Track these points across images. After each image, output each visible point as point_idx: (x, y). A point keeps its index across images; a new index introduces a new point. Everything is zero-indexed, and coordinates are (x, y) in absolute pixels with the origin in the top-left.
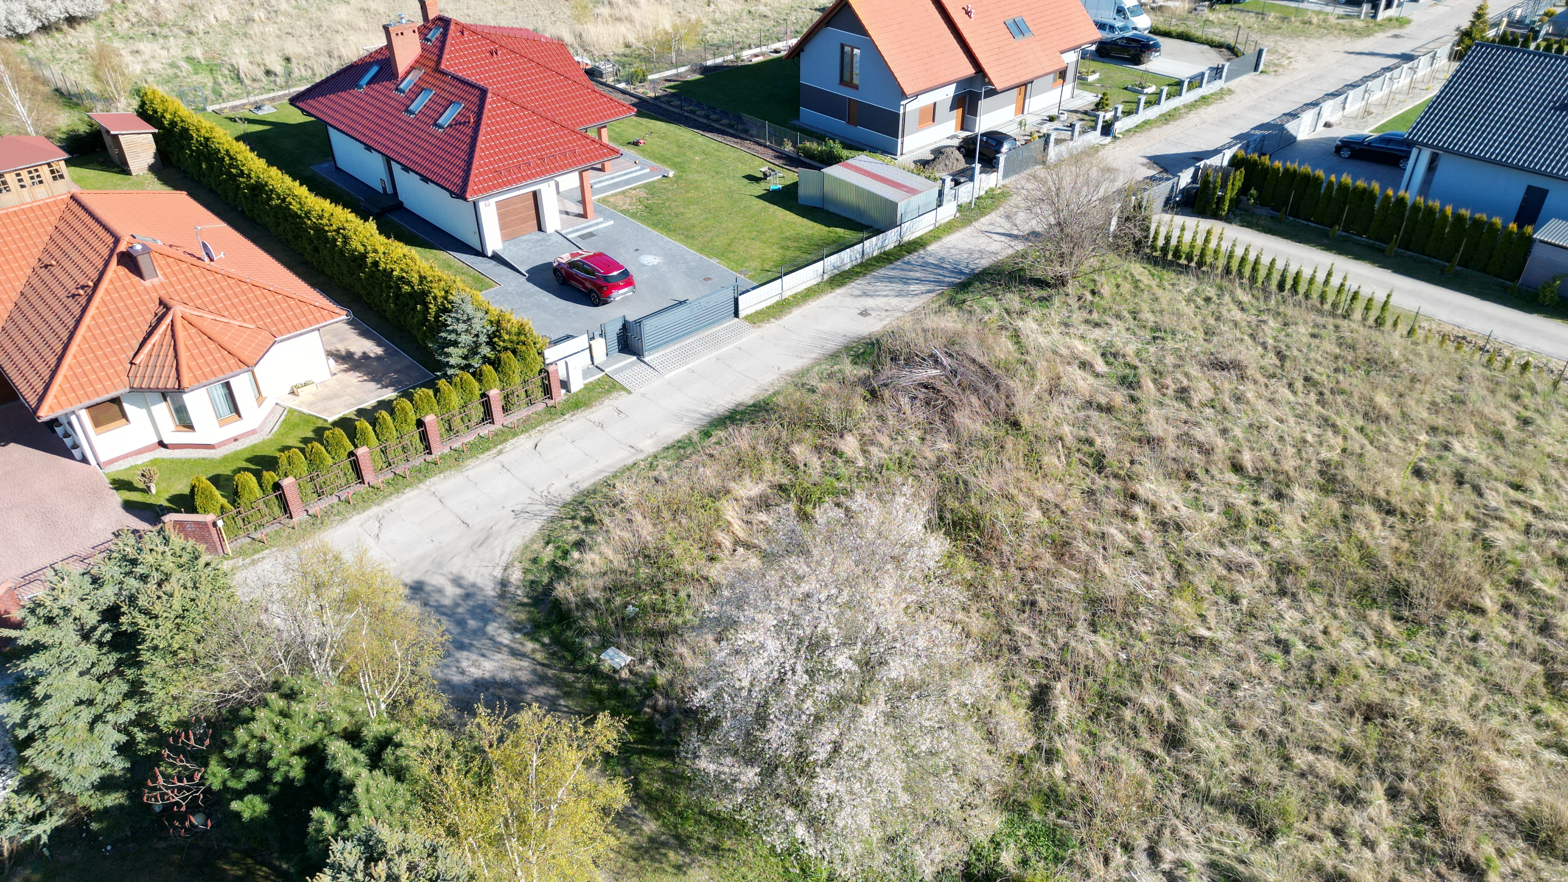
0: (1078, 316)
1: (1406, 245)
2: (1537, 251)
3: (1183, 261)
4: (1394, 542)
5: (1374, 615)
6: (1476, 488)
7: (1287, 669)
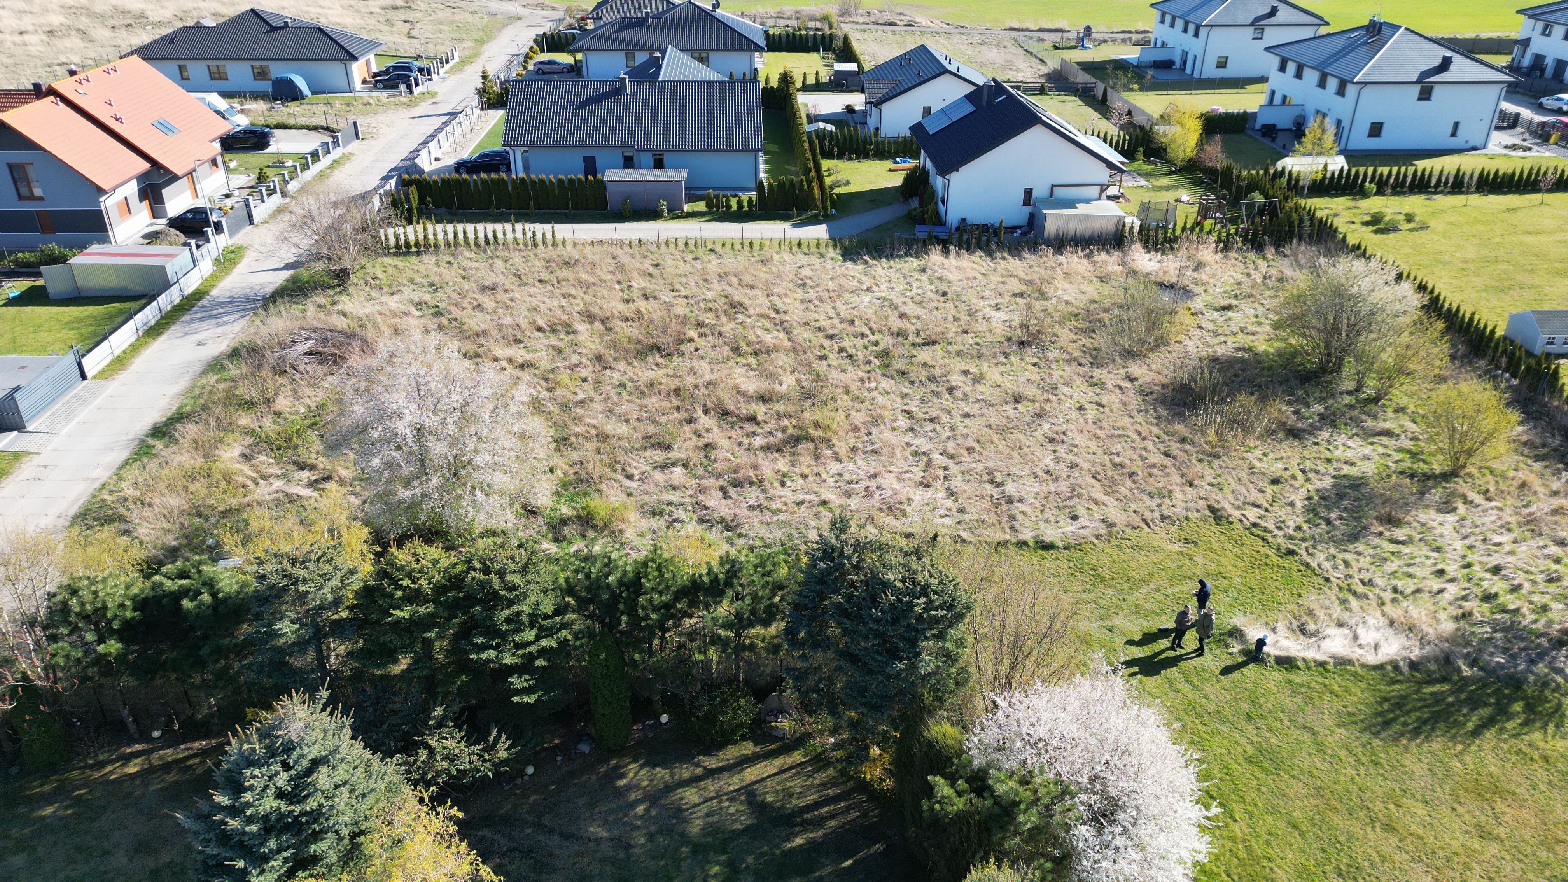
0: (374, 293)
1: (538, 207)
2: (610, 188)
3: (414, 249)
4: (637, 330)
5: (651, 359)
6: (655, 298)
7: (630, 394)
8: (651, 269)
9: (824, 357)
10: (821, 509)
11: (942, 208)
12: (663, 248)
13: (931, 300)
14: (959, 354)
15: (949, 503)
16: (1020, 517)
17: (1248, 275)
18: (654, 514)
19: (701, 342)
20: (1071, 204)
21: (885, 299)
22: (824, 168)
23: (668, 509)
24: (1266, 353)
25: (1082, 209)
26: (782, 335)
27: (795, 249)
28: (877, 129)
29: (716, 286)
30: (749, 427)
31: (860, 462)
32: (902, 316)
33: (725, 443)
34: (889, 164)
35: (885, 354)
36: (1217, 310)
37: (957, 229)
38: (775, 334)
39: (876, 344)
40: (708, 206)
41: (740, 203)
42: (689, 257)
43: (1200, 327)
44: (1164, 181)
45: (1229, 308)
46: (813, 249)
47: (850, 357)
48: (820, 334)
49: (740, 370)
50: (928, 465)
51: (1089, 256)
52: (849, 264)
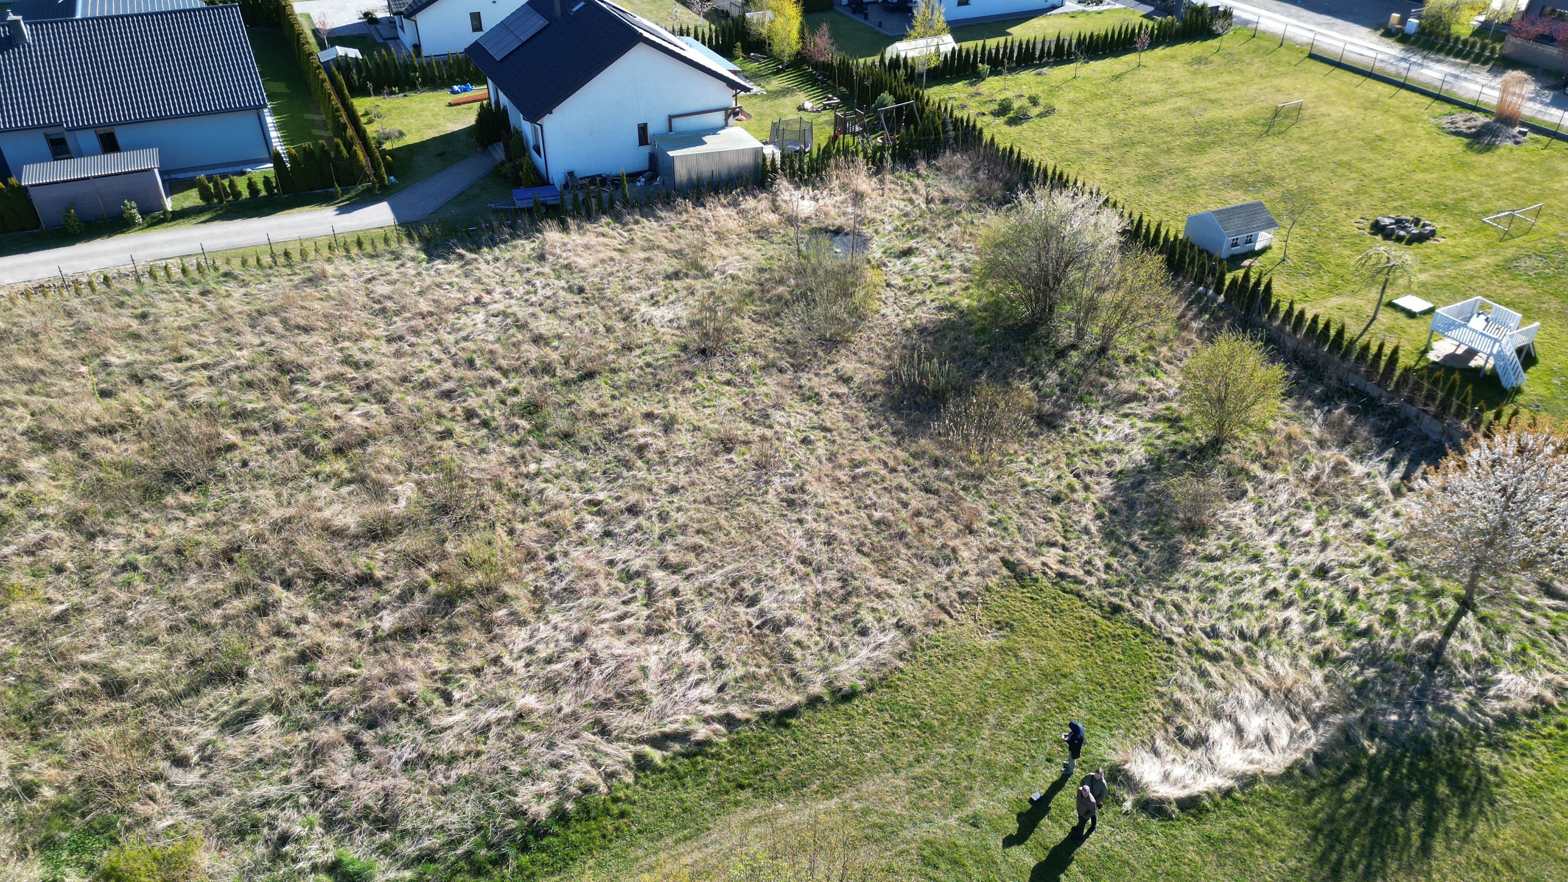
2: (34, 194)
4: (134, 448)
5: (169, 500)
6: (154, 378)
7: (147, 579)
8: (135, 325)
9: (447, 434)
10: (520, 731)
11: (539, 161)
12: (146, 280)
13: (567, 304)
14: (631, 386)
15: (698, 656)
16: (798, 653)
17: (911, 200)
18: (241, 834)
19: (251, 448)
20: (695, 138)
21: (505, 314)
22: (360, 111)
23: (263, 815)
24: (971, 310)
25: (713, 144)
26: (375, 408)
27: (354, 251)
28: (417, 47)
29: (250, 337)
30: (368, 596)
31: (555, 618)
32: (538, 340)
33: (334, 640)
34: (444, 96)
35: (531, 409)
36: (899, 257)
37: (566, 186)
38: (362, 407)
39: (515, 392)
40: (205, 194)
41: (251, 185)
42: (194, 292)
43: (888, 285)
44: (776, 83)
45: (907, 253)
46: (381, 247)
47: (485, 424)
48: (431, 393)
49: (324, 491)
50: (650, 591)
51: (735, 204)
52: (439, 264)
